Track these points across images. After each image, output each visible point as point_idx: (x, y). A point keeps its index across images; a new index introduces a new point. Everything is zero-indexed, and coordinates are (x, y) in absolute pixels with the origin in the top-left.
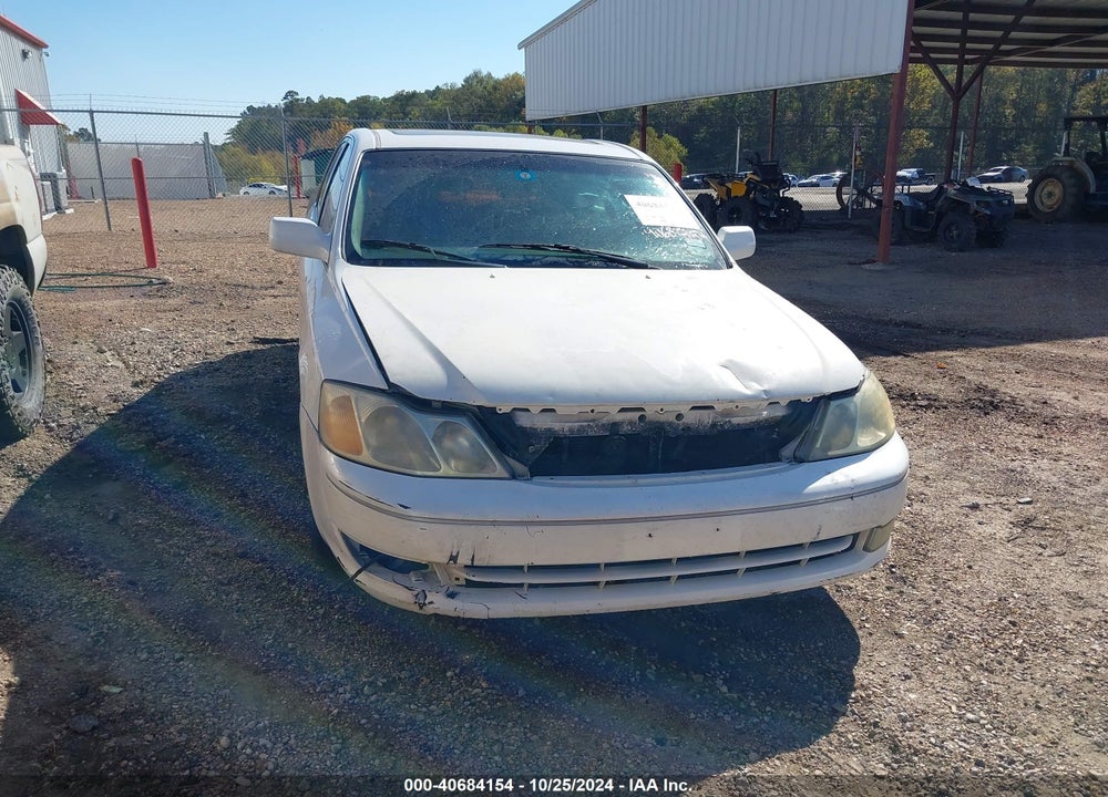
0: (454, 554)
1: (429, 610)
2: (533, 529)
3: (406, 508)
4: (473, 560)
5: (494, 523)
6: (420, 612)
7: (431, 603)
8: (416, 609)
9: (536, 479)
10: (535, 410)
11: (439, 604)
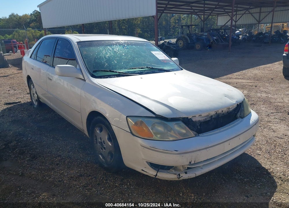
0: (190, 161)
1: (181, 179)
2: (208, 149)
3: (177, 151)
4: (195, 162)
5: (199, 150)
6: (179, 180)
7: (182, 177)
8: (177, 179)
9: (200, 135)
10: (197, 116)
11: (184, 176)
